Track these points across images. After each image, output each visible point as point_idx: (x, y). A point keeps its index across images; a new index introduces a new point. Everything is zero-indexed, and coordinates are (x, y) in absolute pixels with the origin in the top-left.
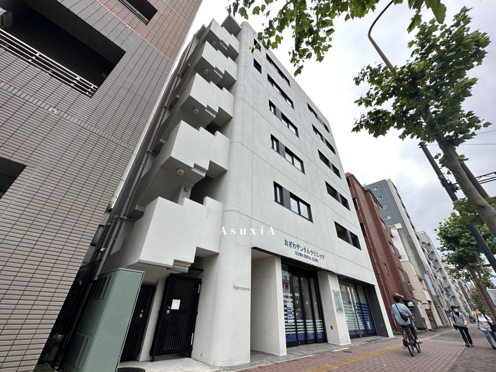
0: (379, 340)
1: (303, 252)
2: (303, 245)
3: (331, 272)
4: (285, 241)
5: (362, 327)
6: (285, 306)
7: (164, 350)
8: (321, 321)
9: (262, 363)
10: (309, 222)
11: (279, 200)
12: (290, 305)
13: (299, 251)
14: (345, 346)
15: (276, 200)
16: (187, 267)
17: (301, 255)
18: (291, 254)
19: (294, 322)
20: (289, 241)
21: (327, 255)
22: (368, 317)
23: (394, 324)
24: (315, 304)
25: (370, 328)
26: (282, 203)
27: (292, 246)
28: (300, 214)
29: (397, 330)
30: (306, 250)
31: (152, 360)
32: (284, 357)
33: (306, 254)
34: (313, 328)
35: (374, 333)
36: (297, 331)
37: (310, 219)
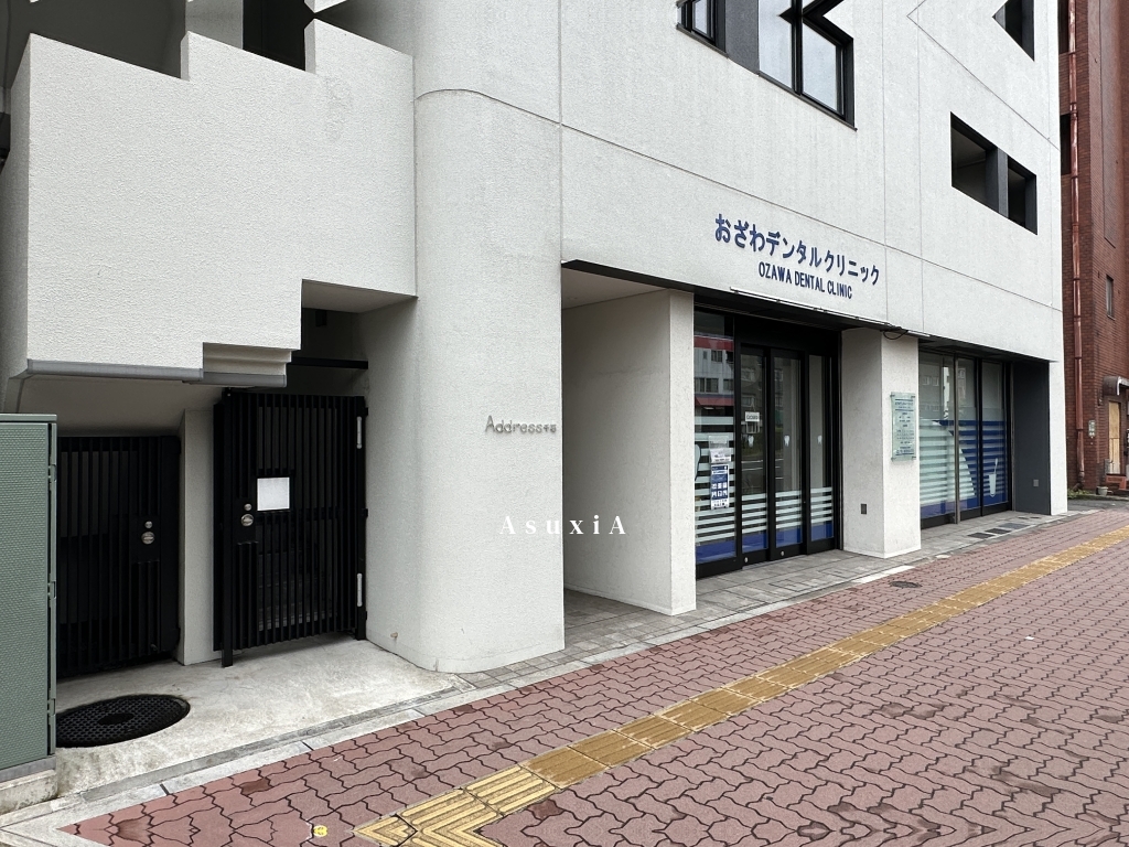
0: (1017, 526)
1: (792, 265)
2: (793, 234)
3: (898, 330)
4: (720, 221)
5: (967, 491)
6: (704, 459)
7: (263, 632)
8: (830, 489)
9: (606, 646)
10: (836, 126)
11: (701, 21)
12: (722, 453)
13: (777, 261)
14: (898, 561)
15: (687, 25)
16: (279, 365)
17: (781, 274)
18: (739, 273)
19: (731, 505)
20: (734, 222)
21: (892, 266)
22: (996, 461)
23: (1078, 471)
24: (818, 439)
25: (993, 491)
26: (714, 39)
27: (747, 243)
28: (797, 89)
29: (1081, 488)
30: (808, 254)
31: (227, 662)
32: (686, 618)
33: (806, 268)
34: (797, 513)
35: (1003, 504)
36: (739, 528)
37: (845, 113)
